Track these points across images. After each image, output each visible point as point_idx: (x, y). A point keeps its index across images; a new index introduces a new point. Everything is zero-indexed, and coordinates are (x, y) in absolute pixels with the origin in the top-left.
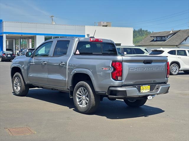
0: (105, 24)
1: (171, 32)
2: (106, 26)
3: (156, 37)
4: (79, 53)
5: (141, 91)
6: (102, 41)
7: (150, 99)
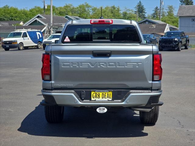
4: (70, 41)
5: (92, 99)
6: (112, 23)
7: (101, 112)
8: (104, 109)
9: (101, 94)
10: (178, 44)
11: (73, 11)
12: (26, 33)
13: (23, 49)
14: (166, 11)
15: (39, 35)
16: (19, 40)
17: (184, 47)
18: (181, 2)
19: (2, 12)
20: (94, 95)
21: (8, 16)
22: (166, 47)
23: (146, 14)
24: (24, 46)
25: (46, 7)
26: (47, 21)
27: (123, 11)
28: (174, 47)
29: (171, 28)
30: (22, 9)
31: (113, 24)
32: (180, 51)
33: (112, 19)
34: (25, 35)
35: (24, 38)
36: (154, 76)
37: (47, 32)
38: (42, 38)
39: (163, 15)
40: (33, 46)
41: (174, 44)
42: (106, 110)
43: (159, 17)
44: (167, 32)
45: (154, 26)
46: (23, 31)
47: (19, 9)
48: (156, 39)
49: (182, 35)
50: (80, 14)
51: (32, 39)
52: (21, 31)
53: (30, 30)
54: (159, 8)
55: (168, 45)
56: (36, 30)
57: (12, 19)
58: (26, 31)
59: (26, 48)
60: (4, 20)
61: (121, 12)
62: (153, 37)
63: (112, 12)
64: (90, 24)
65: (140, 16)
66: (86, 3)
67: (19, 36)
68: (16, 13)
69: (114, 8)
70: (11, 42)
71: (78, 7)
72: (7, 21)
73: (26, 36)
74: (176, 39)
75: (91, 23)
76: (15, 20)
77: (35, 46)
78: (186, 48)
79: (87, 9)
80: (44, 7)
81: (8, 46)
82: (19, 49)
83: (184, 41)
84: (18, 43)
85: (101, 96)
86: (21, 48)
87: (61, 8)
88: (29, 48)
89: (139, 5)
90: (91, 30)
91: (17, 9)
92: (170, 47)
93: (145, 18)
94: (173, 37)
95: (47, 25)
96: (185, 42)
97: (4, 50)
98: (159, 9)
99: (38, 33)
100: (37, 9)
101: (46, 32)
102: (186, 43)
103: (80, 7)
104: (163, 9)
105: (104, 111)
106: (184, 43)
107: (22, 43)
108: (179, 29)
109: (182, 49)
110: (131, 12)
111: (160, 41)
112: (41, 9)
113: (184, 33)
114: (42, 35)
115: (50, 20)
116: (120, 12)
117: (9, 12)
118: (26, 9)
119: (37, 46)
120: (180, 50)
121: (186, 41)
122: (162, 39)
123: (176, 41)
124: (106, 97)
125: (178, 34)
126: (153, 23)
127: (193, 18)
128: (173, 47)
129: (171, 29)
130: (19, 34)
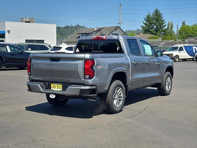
0: (28, 20)
1: (96, 29)
2: (29, 22)
3: (82, 34)
4: (79, 51)
5: (52, 89)
6: (105, 39)
7: (52, 98)
8: (53, 96)
9: (56, 85)
13: (179, 61)
15: (195, 49)
16: (175, 53)
19: (191, 30)
20: (53, 86)
24: (180, 58)
34: (181, 49)
35: (180, 52)
36: (86, 76)
40: (190, 59)
52: (178, 46)
56: (193, 45)
58: (182, 46)
59: (184, 60)
67: (176, 50)
73: (183, 50)
75: (92, 39)
77: (192, 58)
82: (175, 61)
84: (174, 55)
85: (56, 87)
86: (177, 60)
88: (187, 60)
99: (194, 47)
107: (177, 56)
124: (59, 88)
130: (176, 48)
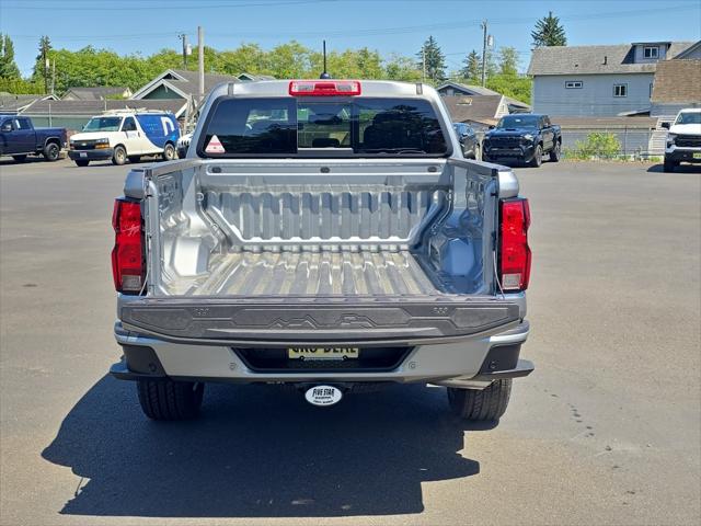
4: (223, 150)
5: (291, 354)
6: (359, 93)
7: (322, 402)
8: (331, 392)
10: (533, 150)
11: (261, 63)
12: (132, 119)
13: (126, 163)
14: (497, 62)
15: (168, 124)
16: (114, 137)
17: (547, 157)
18: (536, 38)
19: (78, 64)
21: (93, 74)
22: (503, 156)
23: (445, 71)
24: (129, 153)
25: (189, 52)
26: (192, 87)
27: (389, 63)
28: (523, 158)
29: (512, 105)
30: (129, 55)
31: (362, 95)
32: (537, 166)
33: (360, 81)
34: (130, 125)
35: (129, 132)
36: (505, 276)
37: (190, 117)
38: (177, 134)
39: (490, 73)
40: (152, 155)
41: (524, 147)
42: (337, 396)
43: (479, 77)
44: (505, 118)
45: (467, 101)
46: (125, 114)
47: (121, 55)
48: (474, 136)
49: (543, 124)
50: (279, 70)
51: (148, 135)
52: (119, 115)
53: (142, 111)
54: (480, 54)
55: (506, 151)
56: (161, 112)
57: (103, 84)
58: (132, 115)
59: (135, 159)
60: (82, 84)
61: (384, 65)
62: (468, 131)
63: (361, 65)
64: (287, 95)
65: (431, 77)
66: (293, 42)
67: (114, 128)
68: (112, 64)
69: (365, 53)
70: (91, 145)
71: (274, 50)
72: (90, 86)
73: (134, 128)
74: (528, 137)
75: (291, 93)
76: (110, 84)
77: (159, 154)
78: (553, 159)
79: (295, 57)
80: (185, 50)
81: (85, 155)
82: (115, 163)
83: (548, 140)
84: (112, 145)
86: (121, 159)
87: (228, 54)
88: (142, 158)
89: (428, 48)
90: (293, 114)
91: (115, 56)
92: (513, 156)
93: (442, 80)
94: (519, 131)
95: (188, 97)
96: (552, 144)
97: (74, 163)
98: (478, 58)
99: (164, 120)
100: (169, 57)
101: (186, 119)
102: (555, 145)
103: (279, 52)
104: (489, 57)
105: (332, 398)
106: (548, 144)
107: (121, 147)
108: (532, 109)
109: (543, 162)
110: (408, 64)
111: (485, 141)
112: (179, 57)
113: (547, 120)
114: (175, 126)
115: (198, 84)
116: (380, 64)
117: (94, 63)
118: (138, 57)
119: (163, 154)
120: (539, 163)
121: (554, 140)
122: (492, 135)
123: (527, 142)
125: (534, 123)
126: (466, 93)
127: (570, 79)
128: (519, 157)
129: (513, 108)
130: (114, 122)
